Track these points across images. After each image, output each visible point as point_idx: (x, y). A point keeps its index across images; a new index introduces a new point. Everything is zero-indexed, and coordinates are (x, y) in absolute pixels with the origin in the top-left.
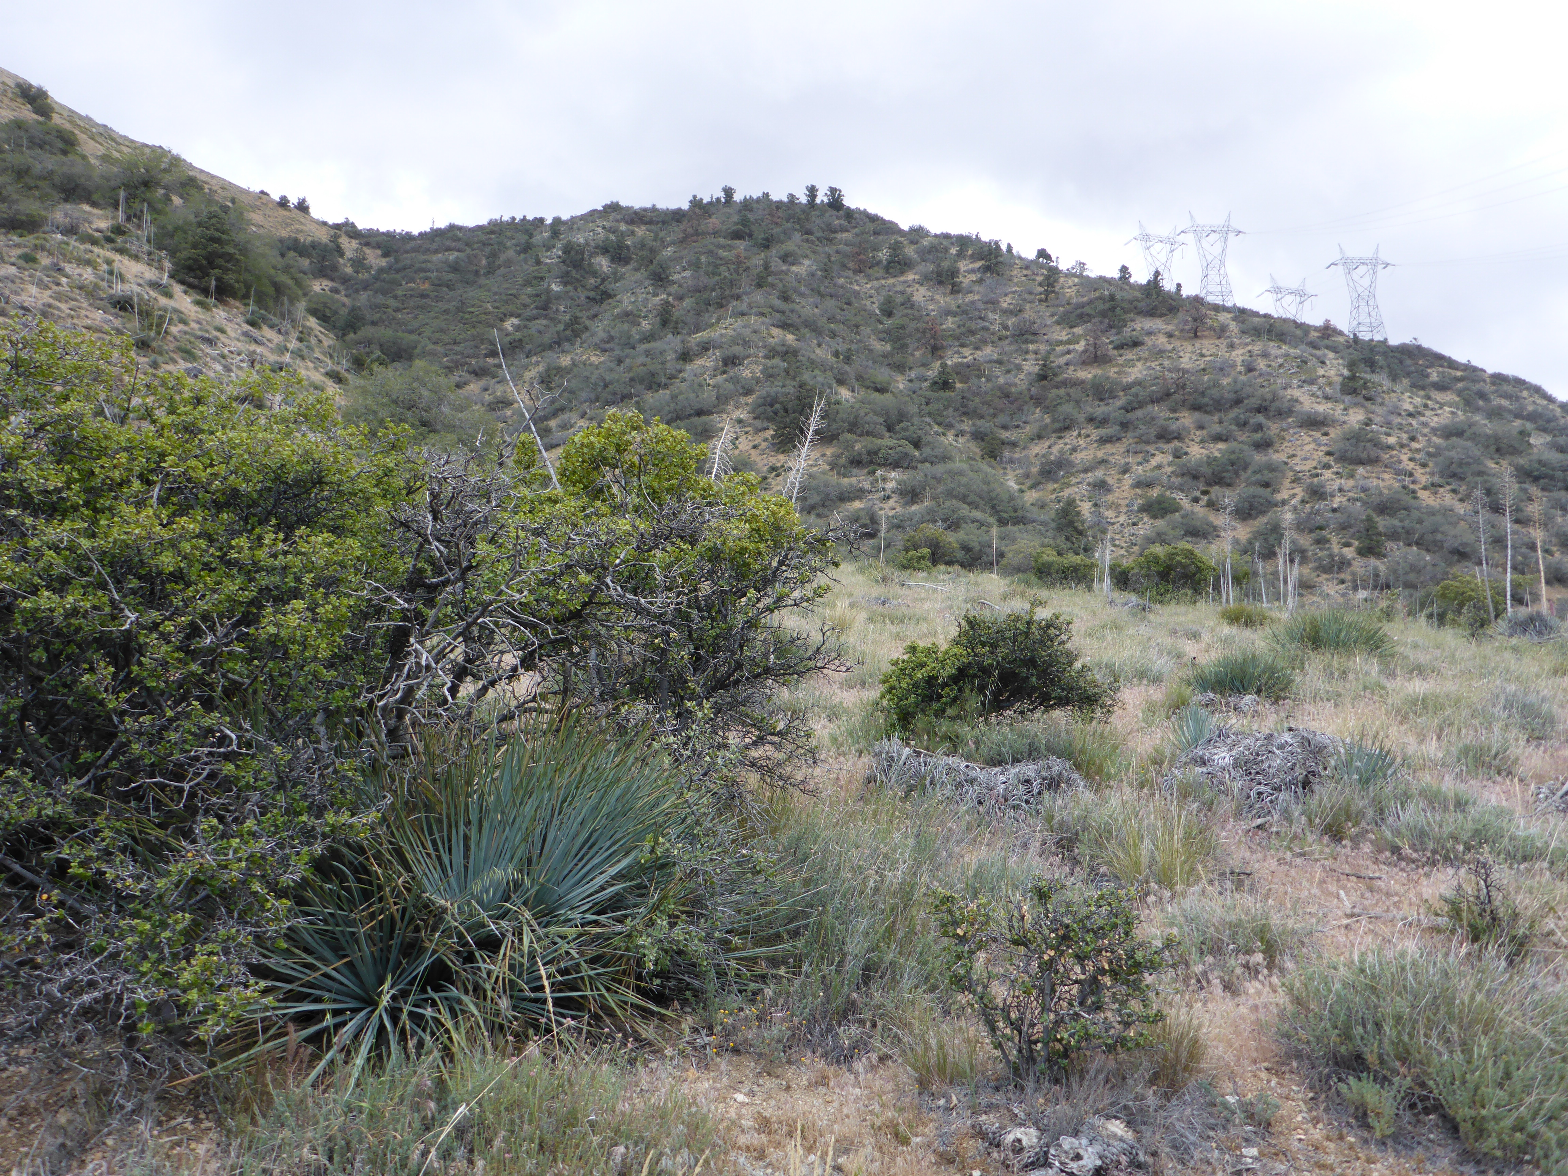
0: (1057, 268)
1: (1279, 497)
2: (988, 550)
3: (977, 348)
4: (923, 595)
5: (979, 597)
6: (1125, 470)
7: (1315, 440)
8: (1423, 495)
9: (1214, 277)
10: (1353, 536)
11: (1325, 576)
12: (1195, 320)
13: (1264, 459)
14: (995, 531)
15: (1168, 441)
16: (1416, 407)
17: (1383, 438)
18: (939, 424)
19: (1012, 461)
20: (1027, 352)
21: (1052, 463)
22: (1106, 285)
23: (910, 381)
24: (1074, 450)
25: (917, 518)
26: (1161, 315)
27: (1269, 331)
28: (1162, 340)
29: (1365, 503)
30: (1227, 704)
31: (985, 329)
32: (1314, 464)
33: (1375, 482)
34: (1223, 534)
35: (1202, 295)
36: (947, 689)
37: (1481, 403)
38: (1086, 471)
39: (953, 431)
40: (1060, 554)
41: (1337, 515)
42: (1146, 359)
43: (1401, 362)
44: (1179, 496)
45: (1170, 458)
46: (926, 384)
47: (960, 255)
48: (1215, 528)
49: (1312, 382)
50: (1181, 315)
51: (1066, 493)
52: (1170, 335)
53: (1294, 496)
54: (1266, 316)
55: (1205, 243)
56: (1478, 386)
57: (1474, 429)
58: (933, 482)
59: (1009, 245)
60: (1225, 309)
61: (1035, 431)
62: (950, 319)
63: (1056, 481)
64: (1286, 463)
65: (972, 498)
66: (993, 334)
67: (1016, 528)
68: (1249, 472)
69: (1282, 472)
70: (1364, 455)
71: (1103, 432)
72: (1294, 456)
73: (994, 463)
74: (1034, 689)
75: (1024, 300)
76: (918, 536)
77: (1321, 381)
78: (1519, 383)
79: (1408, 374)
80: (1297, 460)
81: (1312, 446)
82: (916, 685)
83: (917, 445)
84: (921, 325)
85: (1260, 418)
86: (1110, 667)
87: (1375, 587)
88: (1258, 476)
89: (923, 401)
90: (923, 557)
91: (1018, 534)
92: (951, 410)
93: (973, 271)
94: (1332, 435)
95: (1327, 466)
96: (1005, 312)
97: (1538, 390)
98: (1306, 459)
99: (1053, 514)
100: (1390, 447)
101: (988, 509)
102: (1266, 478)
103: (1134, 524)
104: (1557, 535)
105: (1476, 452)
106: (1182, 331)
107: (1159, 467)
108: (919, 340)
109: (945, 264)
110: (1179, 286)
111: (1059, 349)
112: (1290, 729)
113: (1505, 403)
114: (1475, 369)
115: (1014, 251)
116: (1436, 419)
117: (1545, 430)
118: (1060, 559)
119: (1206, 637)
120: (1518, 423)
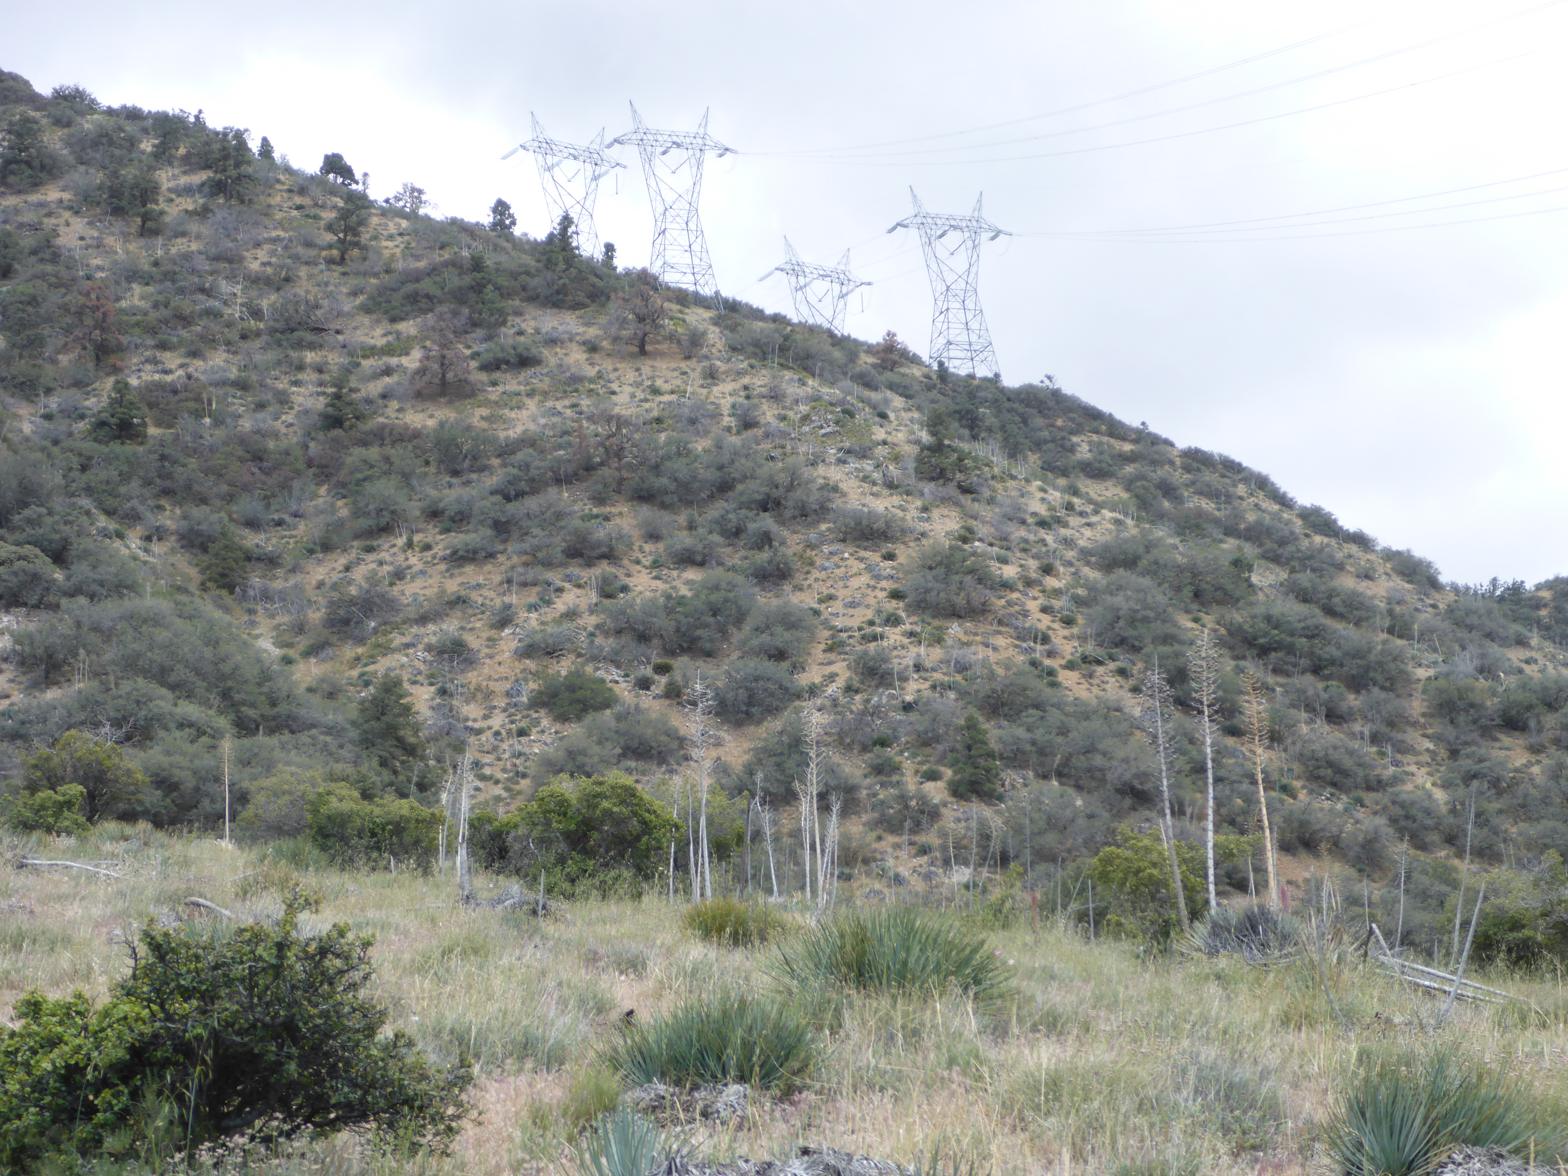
0: (363, 197)
1: (804, 679)
2: (212, 788)
3: (194, 354)
4: (65, 888)
5: (190, 892)
6: (504, 620)
7: (869, 569)
8: (1068, 678)
9: (677, 235)
10: (941, 761)
11: (891, 839)
12: (641, 319)
13: (775, 602)
14: (227, 746)
15: (589, 563)
16: (1051, 509)
17: (994, 565)
18: (109, 513)
19: (266, 596)
20: (301, 368)
21: (352, 602)
22: (465, 238)
23: (48, 417)
24: (399, 575)
25: (56, 717)
26: (576, 306)
27: (783, 349)
28: (576, 356)
29: (963, 694)
30: (688, 1108)
31: (212, 314)
32: (869, 614)
33: (981, 653)
34: (695, 753)
35: (655, 270)
36: (106, 1094)
37: (1166, 504)
38: (423, 620)
39: (139, 530)
40: (367, 795)
41: (913, 716)
42: (545, 394)
43: (1025, 422)
44: (610, 675)
45: (594, 597)
46: (82, 426)
47: (162, 155)
48: (682, 741)
49: (863, 454)
50: (613, 307)
51: (382, 666)
52: (592, 348)
53: (832, 677)
54: (777, 318)
55: (662, 167)
56: (1161, 473)
57: (1155, 552)
58: (94, 638)
59: (265, 141)
60: (699, 300)
61: (317, 534)
62: (137, 289)
63: (361, 641)
64: (817, 613)
65: (180, 673)
66: (229, 325)
67: (274, 741)
68: (747, 628)
69: (811, 630)
70: (960, 601)
71: (458, 539)
72: (831, 597)
73: (228, 599)
74: (294, 1087)
75: (296, 258)
76: (58, 757)
77: (880, 451)
78: (1231, 467)
79: (1038, 445)
80: (837, 606)
81: (865, 579)
82: (39, 1086)
83: (59, 557)
84: (74, 299)
85: (767, 522)
86: (460, 1038)
87: (983, 861)
88: (765, 638)
89: (75, 461)
90: (69, 804)
91: (278, 754)
92: (135, 484)
93: (188, 191)
94: (902, 559)
95: (893, 620)
96: (255, 280)
97: (1262, 483)
98: (853, 605)
99: (353, 710)
100: (1007, 586)
101: (214, 699)
102: (778, 643)
103: (522, 733)
104: (1301, 757)
105: (1160, 597)
106: (616, 339)
107: (571, 615)
108: (68, 331)
109: (129, 173)
110: (610, 248)
111: (366, 363)
112: (805, 1152)
113: (1207, 505)
114: (1155, 440)
115: (276, 155)
116: (1088, 532)
117: (1275, 559)
118: (367, 807)
119: (656, 969)
120: (1230, 544)
